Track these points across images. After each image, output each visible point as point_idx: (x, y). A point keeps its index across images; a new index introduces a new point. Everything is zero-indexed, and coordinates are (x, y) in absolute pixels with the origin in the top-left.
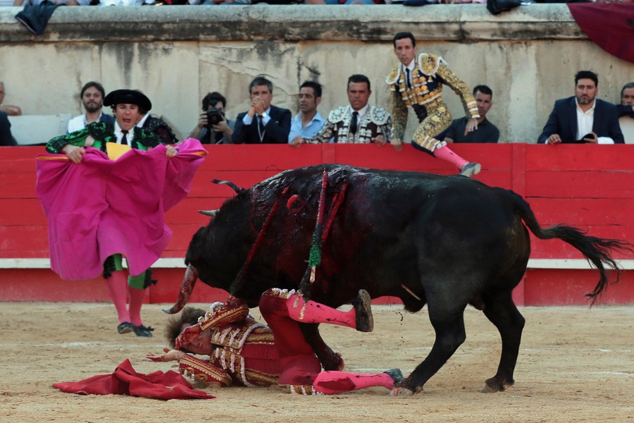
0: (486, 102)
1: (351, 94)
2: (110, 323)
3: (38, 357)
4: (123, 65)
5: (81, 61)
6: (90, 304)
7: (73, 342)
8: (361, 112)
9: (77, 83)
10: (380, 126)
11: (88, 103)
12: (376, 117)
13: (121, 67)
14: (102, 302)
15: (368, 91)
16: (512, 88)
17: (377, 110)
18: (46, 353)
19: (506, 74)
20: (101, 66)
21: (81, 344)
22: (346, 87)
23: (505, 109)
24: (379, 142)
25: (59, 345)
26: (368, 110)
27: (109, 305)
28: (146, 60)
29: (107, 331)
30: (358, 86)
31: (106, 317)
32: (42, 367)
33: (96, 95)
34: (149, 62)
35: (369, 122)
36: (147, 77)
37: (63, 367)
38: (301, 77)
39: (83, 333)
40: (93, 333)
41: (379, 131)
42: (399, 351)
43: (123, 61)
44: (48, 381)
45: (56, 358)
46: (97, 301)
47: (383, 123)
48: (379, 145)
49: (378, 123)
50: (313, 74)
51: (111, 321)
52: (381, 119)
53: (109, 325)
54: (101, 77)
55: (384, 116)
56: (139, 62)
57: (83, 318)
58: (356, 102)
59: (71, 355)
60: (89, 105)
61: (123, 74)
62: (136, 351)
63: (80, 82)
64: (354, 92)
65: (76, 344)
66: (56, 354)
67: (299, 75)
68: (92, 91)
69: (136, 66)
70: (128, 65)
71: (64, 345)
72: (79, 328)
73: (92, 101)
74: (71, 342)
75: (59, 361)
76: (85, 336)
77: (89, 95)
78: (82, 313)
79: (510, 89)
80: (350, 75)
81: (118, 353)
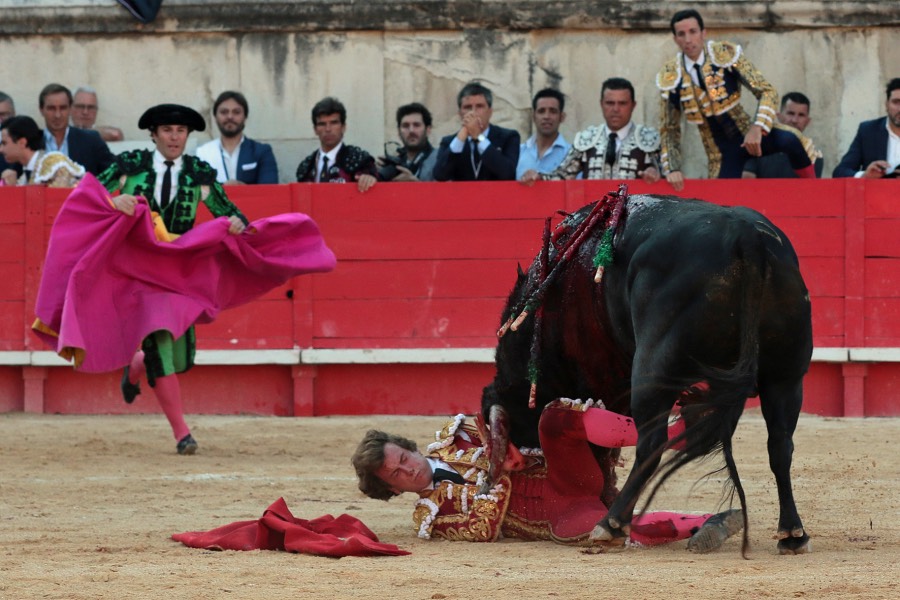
0: (801, 115)
1: (607, 106)
2: (256, 445)
3: (149, 496)
4: (272, 67)
5: (210, 60)
6: (227, 417)
7: (201, 473)
8: (622, 134)
9: (204, 93)
10: (650, 154)
11: (225, 123)
12: (643, 140)
13: (269, 70)
14: (244, 414)
15: (632, 102)
16: (844, 98)
17: (645, 129)
18: (162, 489)
19: (835, 77)
20: (240, 69)
21: (212, 476)
22: (599, 97)
23: (834, 129)
24: (649, 178)
25: (180, 478)
26: (632, 130)
28: (307, 59)
29: (252, 457)
30: (618, 95)
31: (250, 437)
32: (156, 511)
33: (236, 112)
34: (311, 62)
35: (633, 148)
36: (307, 85)
37: (186, 511)
38: (534, 83)
39: (216, 460)
40: (231, 459)
41: (647, 160)
42: (681, 484)
43: (272, 60)
44: (165, 531)
45: (177, 496)
46: (237, 413)
47: (653, 149)
48: (649, 182)
49: (647, 149)
50: (551, 79)
51: (256, 442)
52: (650, 143)
53: (254, 448)
54: (240, 85)
55: (655, 138)
56: (296, 62)
57: (216, 439)
58: (615, 119)
59: (199, 493)
60: (226, 127)
61: (272, 80)
62: (293, 487)
63: (209, 92)
64: (611, 103)
65: (206, 476)
66: (177, 491)
67: (531, 80)
68: (231, 105)
69: (291, 67)
70: (279, 67)
71: (189, 478)
72: (211, 453)
73: (230, 121)
74: (198, 472)
75: (181, 501)
76: (218, 465)
77: (225, 112)
78: (215, 431)
79: (841, 98)
80: (605, 78)
81: (267, 489)
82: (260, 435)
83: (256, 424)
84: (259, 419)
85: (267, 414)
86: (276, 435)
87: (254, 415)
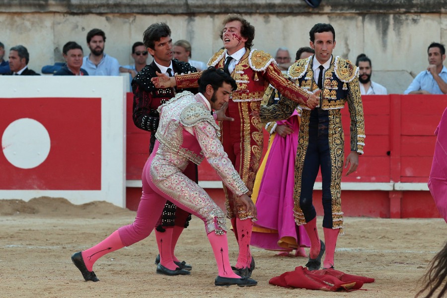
2: (370, 233)
4: (381, 32)
5: (348, 28)
6: (354, 218)
7: (340, 247)
9: (345, 45)
13: (379, 33)
14: (363, 216)
20: (364, 33)
21: (346, 249)
27: (368, 219)
28: (399, 29)
29: (367, 239)
31: (366, 229)
34: (401, 30)
36: (400, 42)
39: (348, 241)
40: (356, 240)
43: (381, 28)
46: (359, 216)
51: (370, 231)
53: (369, 235)
54: (364, 42)
56: (394, 30)
57: (348, 229)
59: (339, 258)
61: (381, 39)
62: (389, 255)
63: (347, 45)
65: (342, 249)
69: (391, 33)
70: (385, 32)
72: (346, 237)
76: (350, 243)
78: (348, 225)
81: (375, 257)
82: (372, 228)
83: (370, 222)
84: (371, 219)
85: (376, 217)
86: (380, 228)
87: (369, 217)
